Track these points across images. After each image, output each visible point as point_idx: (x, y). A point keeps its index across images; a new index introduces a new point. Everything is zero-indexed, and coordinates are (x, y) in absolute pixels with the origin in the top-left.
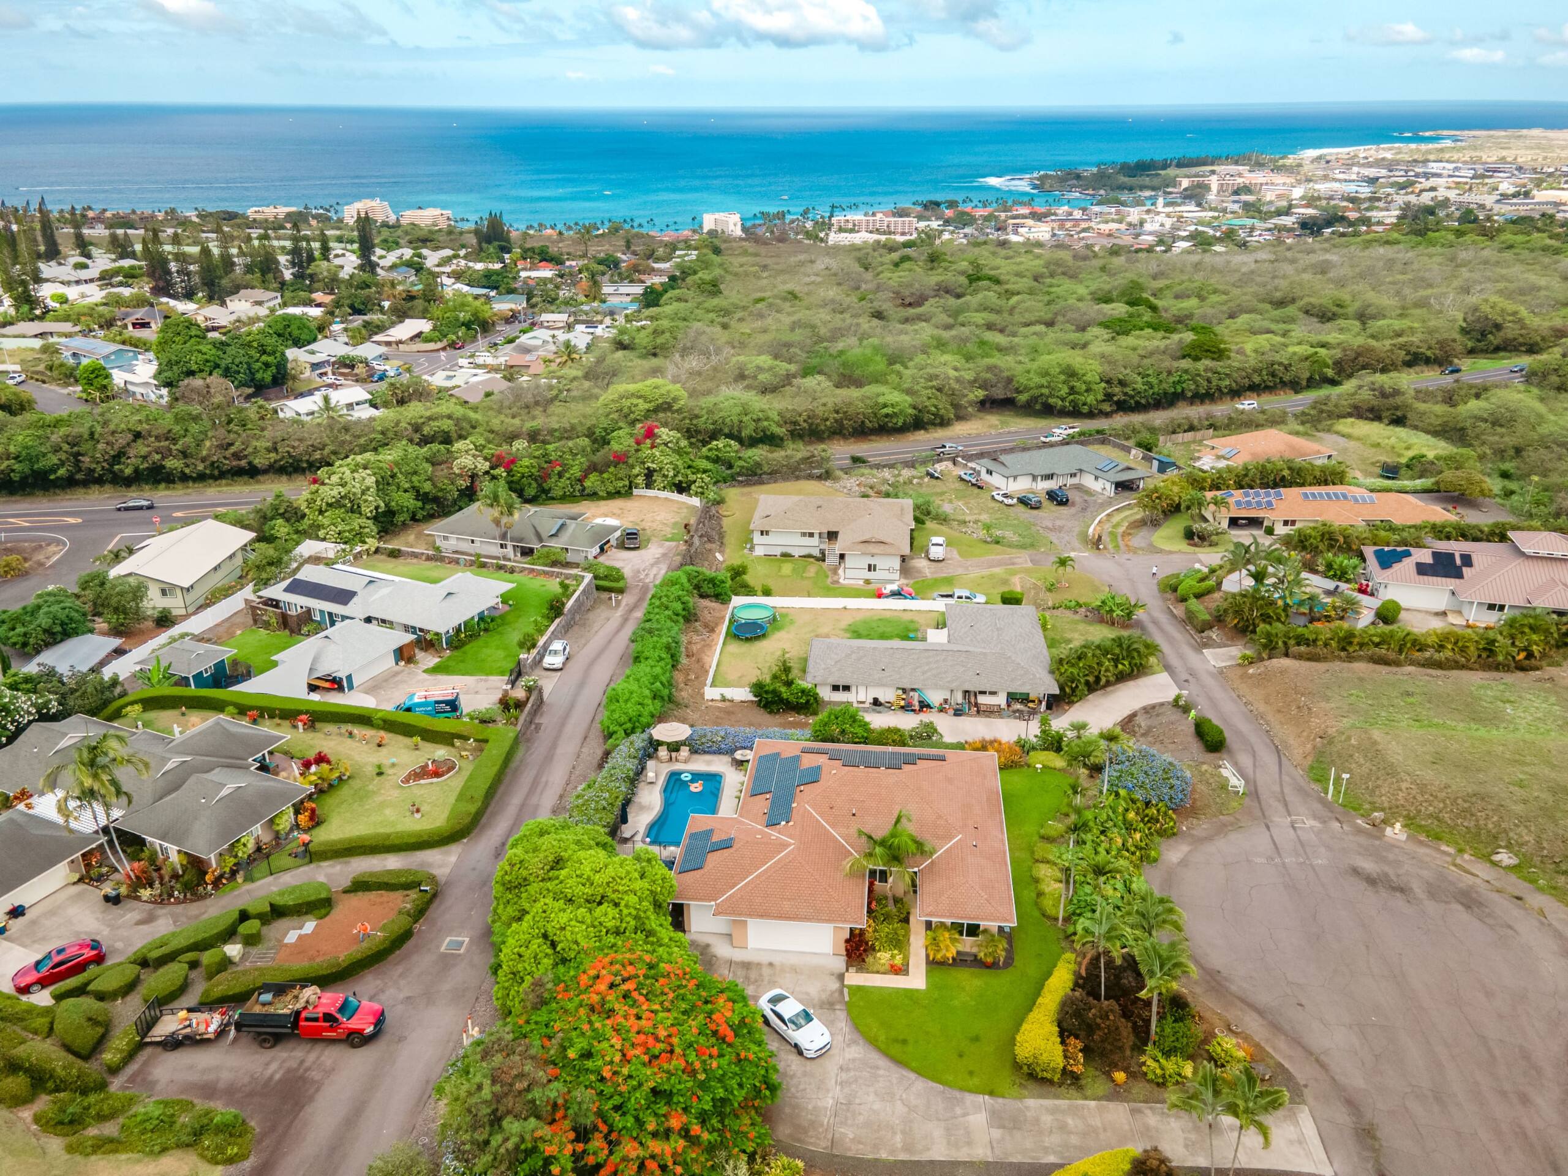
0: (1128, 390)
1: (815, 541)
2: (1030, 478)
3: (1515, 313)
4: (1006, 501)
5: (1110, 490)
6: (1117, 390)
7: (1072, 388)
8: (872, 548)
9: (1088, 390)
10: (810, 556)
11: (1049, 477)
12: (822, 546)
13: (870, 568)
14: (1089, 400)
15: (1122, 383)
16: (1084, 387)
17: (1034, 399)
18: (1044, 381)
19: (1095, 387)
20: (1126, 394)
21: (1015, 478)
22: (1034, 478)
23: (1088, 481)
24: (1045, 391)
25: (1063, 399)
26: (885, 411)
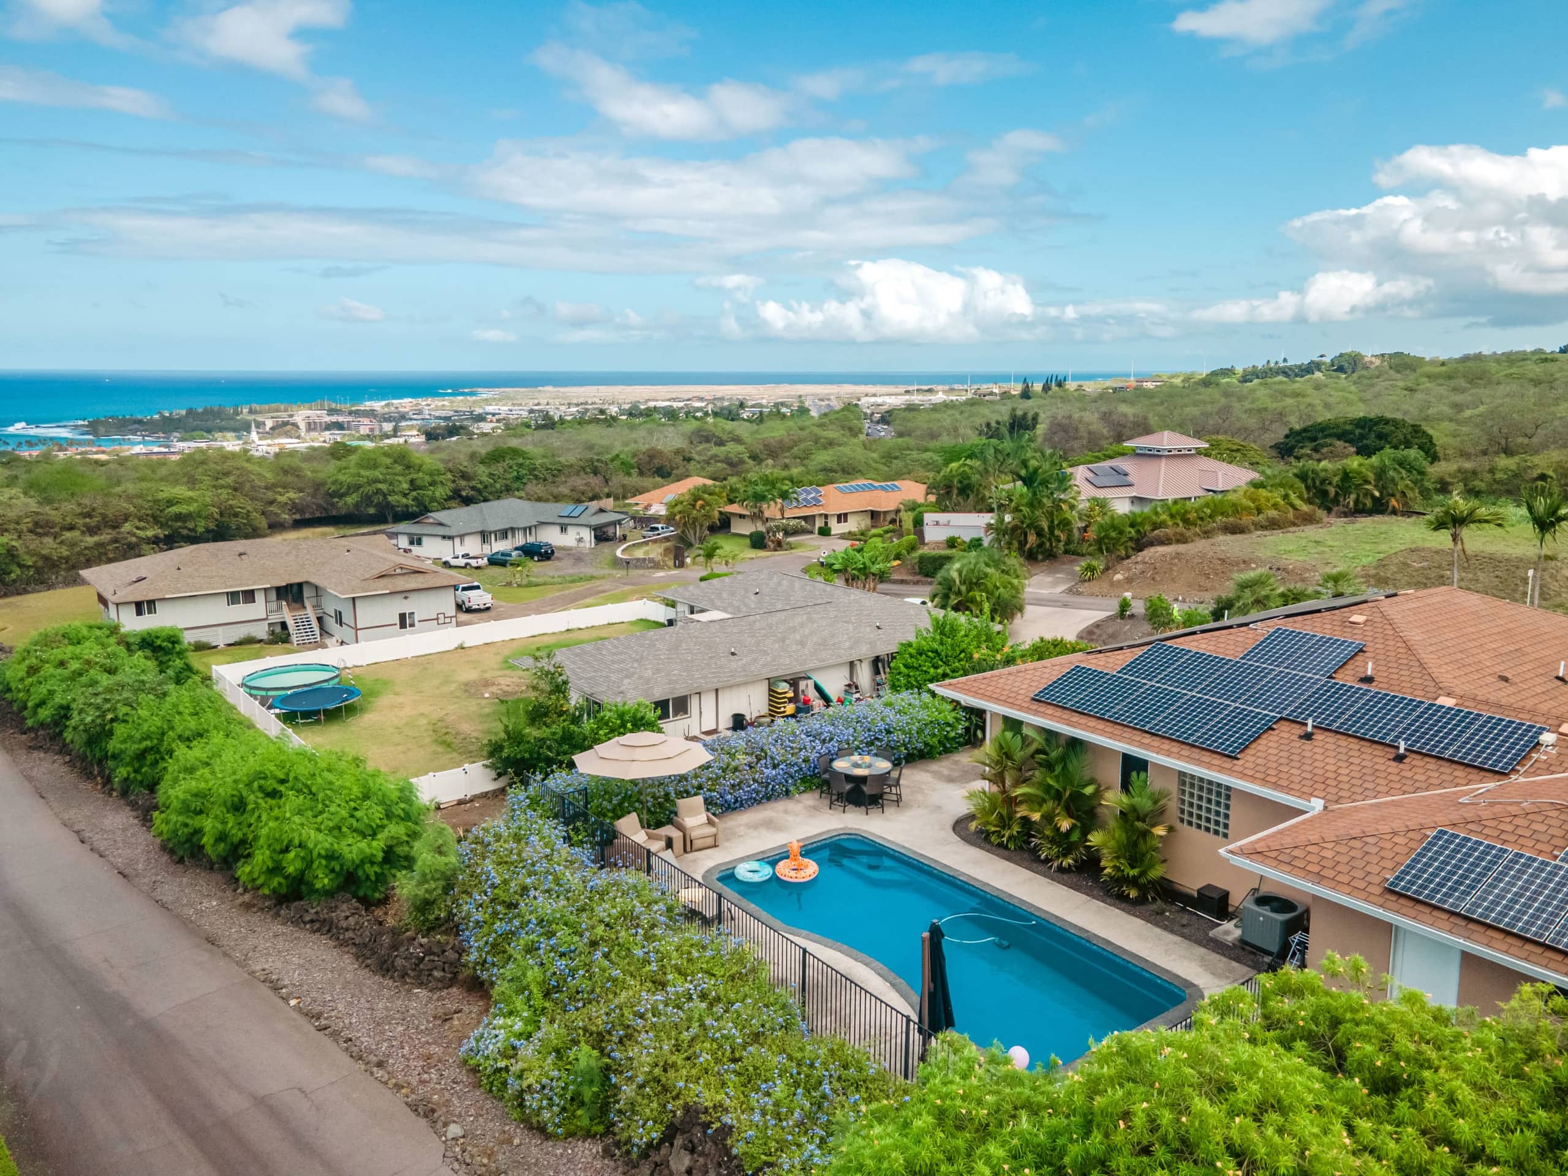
0: (473, 483)
1: (258, 609)
2: (478, 539)
3: (730, 433)
4: (473, 563)
5: (587, 535)
6: (463, 483)
7: (412, 482)
8: (403, 583)
9: (433, 483)
10: (249, 641)
11: (504, 534)
12: (275, 618)
13: (404, 621)
14: (437, 494)
15: (464, 476)
16: (428, 478)
17: (367, 499)
18: (377, 474)
19: (437, 478)
20: (473, 488)
21: (462, 537)
22: (484, 536)
23: (551, 537)
24: (383, 487)
25: (405, 495)
26: (174, 509)
